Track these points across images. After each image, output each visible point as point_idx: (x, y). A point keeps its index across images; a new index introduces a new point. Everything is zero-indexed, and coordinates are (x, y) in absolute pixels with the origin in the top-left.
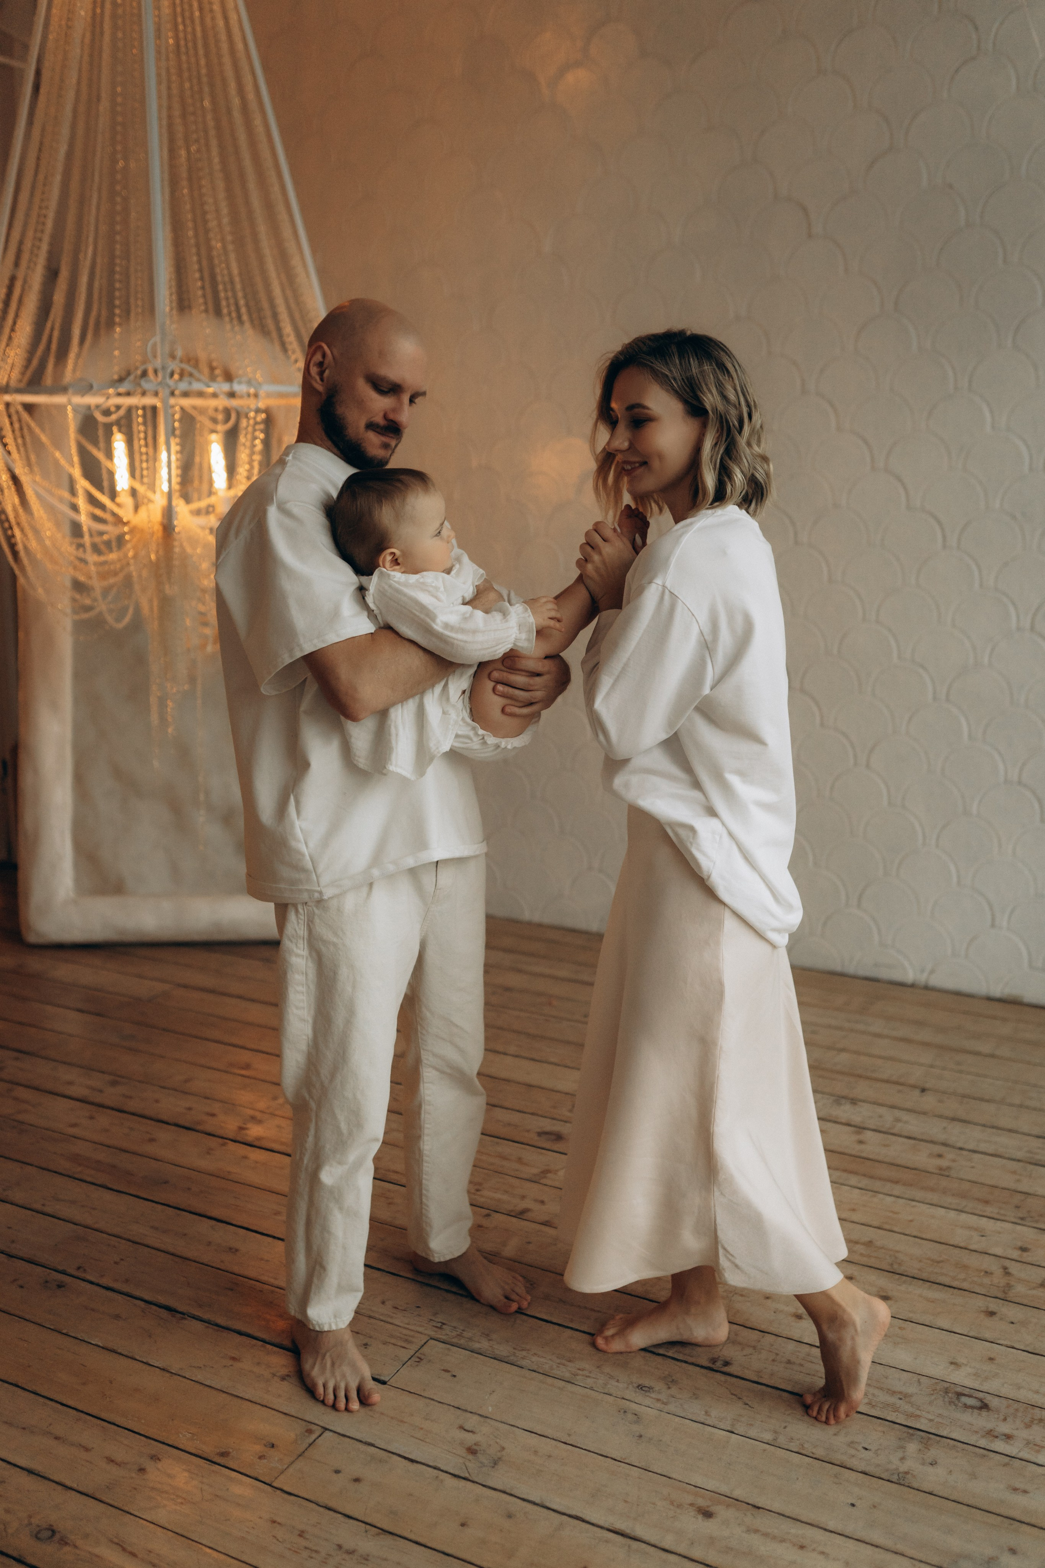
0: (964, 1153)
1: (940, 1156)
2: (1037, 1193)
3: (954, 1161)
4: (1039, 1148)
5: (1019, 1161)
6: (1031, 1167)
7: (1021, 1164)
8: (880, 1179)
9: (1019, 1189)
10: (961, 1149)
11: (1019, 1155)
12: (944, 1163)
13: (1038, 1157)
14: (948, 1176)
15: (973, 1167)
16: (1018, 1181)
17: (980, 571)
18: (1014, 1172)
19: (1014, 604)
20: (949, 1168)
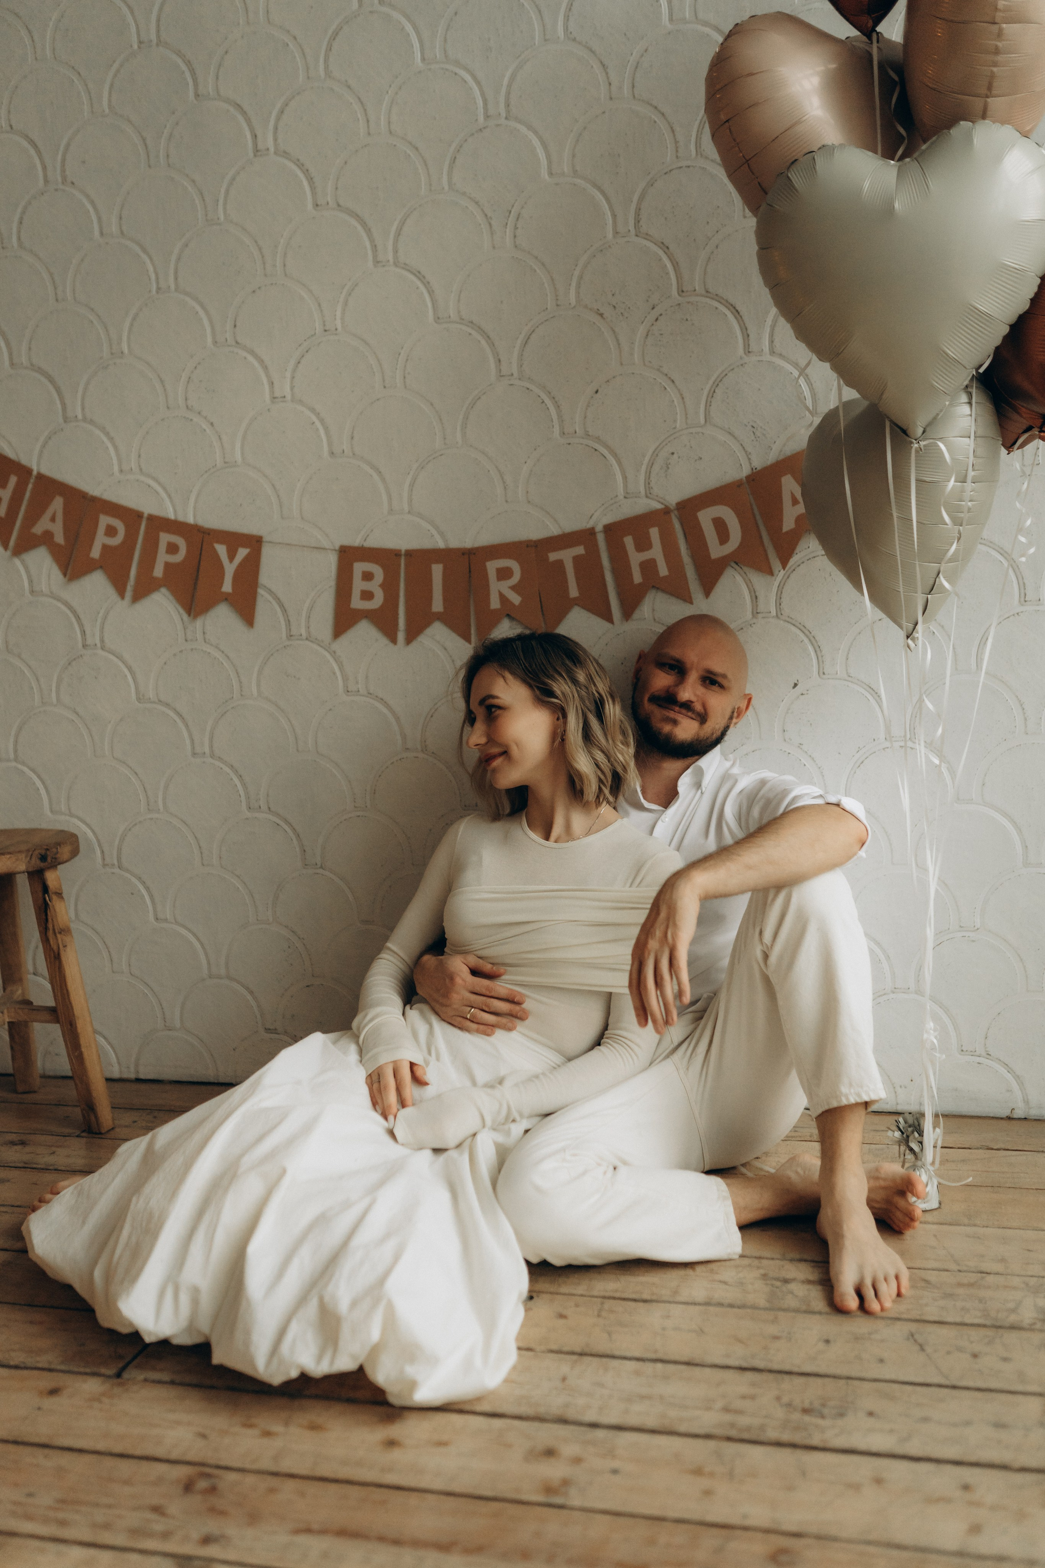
0: (600, 1434)
1: (550, 1453)
2: (749, 1522)
3: (577, 1461)
4: (744, 1397)
5: (708, 1437)
6: (732, 1448)
7: (712, 1444)
8: (417, 1544)
9: (711, 1518)
10: (594, 1425)
11: (708, 1420)
12: (554, 1471)
13: (744, 1421)
14: (561, 1507)
15: (615, 1472)
16: (708, 1493)
17: (558, 407)
18: (698, 1472)
19: (615, 456)
20: (566, 1483)
